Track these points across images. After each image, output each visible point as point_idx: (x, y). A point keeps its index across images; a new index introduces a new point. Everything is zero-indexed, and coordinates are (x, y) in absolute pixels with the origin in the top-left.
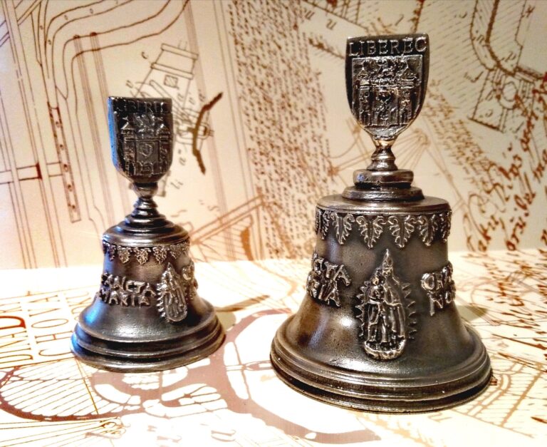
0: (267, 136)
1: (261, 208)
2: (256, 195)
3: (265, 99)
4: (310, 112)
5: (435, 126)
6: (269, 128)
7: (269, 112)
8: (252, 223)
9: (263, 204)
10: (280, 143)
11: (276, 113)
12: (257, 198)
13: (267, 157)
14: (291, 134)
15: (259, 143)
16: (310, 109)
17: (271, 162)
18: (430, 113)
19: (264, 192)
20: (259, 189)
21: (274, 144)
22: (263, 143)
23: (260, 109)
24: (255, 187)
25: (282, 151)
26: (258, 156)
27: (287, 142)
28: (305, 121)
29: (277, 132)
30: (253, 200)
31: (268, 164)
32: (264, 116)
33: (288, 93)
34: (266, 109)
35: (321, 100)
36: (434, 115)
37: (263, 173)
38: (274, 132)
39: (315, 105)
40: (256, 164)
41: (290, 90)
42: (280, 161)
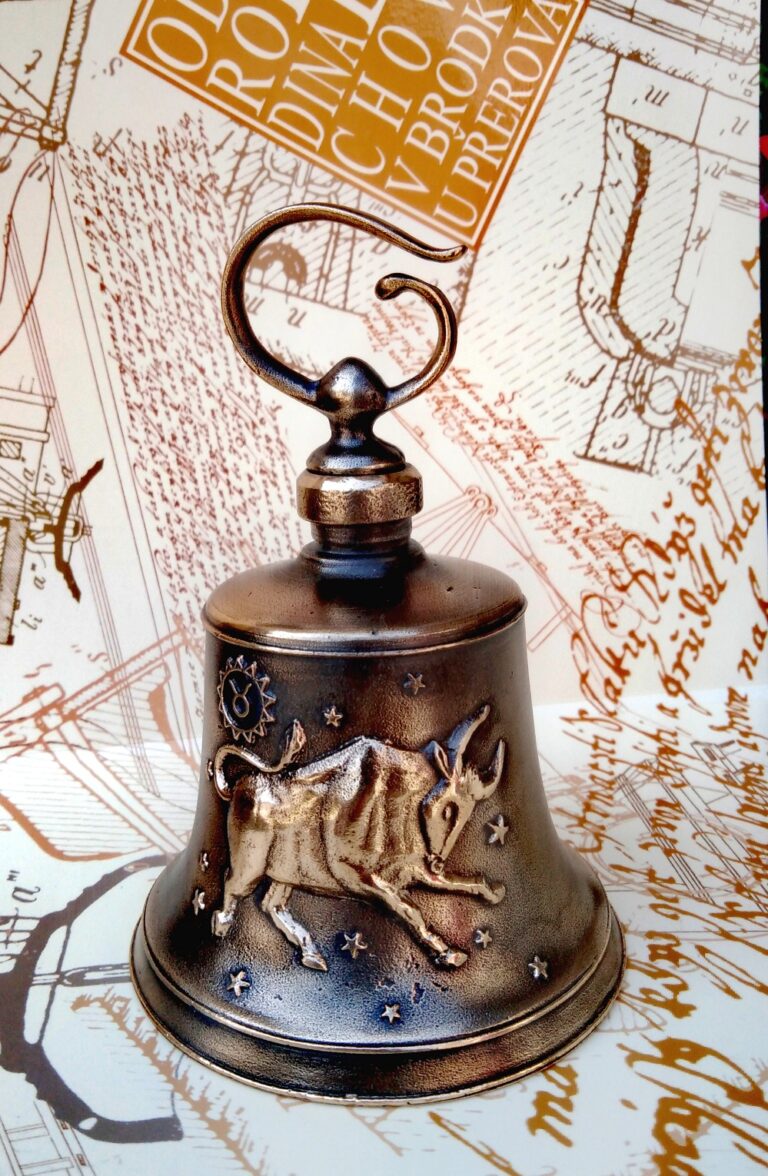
0: (187, 526)
1: (182, 649)
2: (173, 628)
3: (179, 463)
4: (265, 477)
5: (507, 478)
6: (190, 512)
7: (190, 485)
8: (167, 678)
9: (186, 643)
10: (212, 536)
11: (202, 485)
12: (176, 633)
13: (190, 561)
14: (231, 520)
15: (173, 540)
16: (263, 472)
17: (197, 570)
18: (497, 455)
19: (187, 621)
20: (178, 618)
21: (200, 538)
22: (181, 539)
23: (172, 482)
24: (170, 615)
25: (216, 549)
26: (173, 561)
27: (223, 532)
28: (255, 494)
29: (205, 517)
30: (170, 636)
31: (193, 574)
32: (180, 494)
33: (222, 449)
34: (183, 481)
35: (283, 454)
36: (505, 456)
37: (182, 590)
38: (199, 520)
39: (273, 465)
40: (170, 575)
41: (225, 444)
42: (214, 567)
